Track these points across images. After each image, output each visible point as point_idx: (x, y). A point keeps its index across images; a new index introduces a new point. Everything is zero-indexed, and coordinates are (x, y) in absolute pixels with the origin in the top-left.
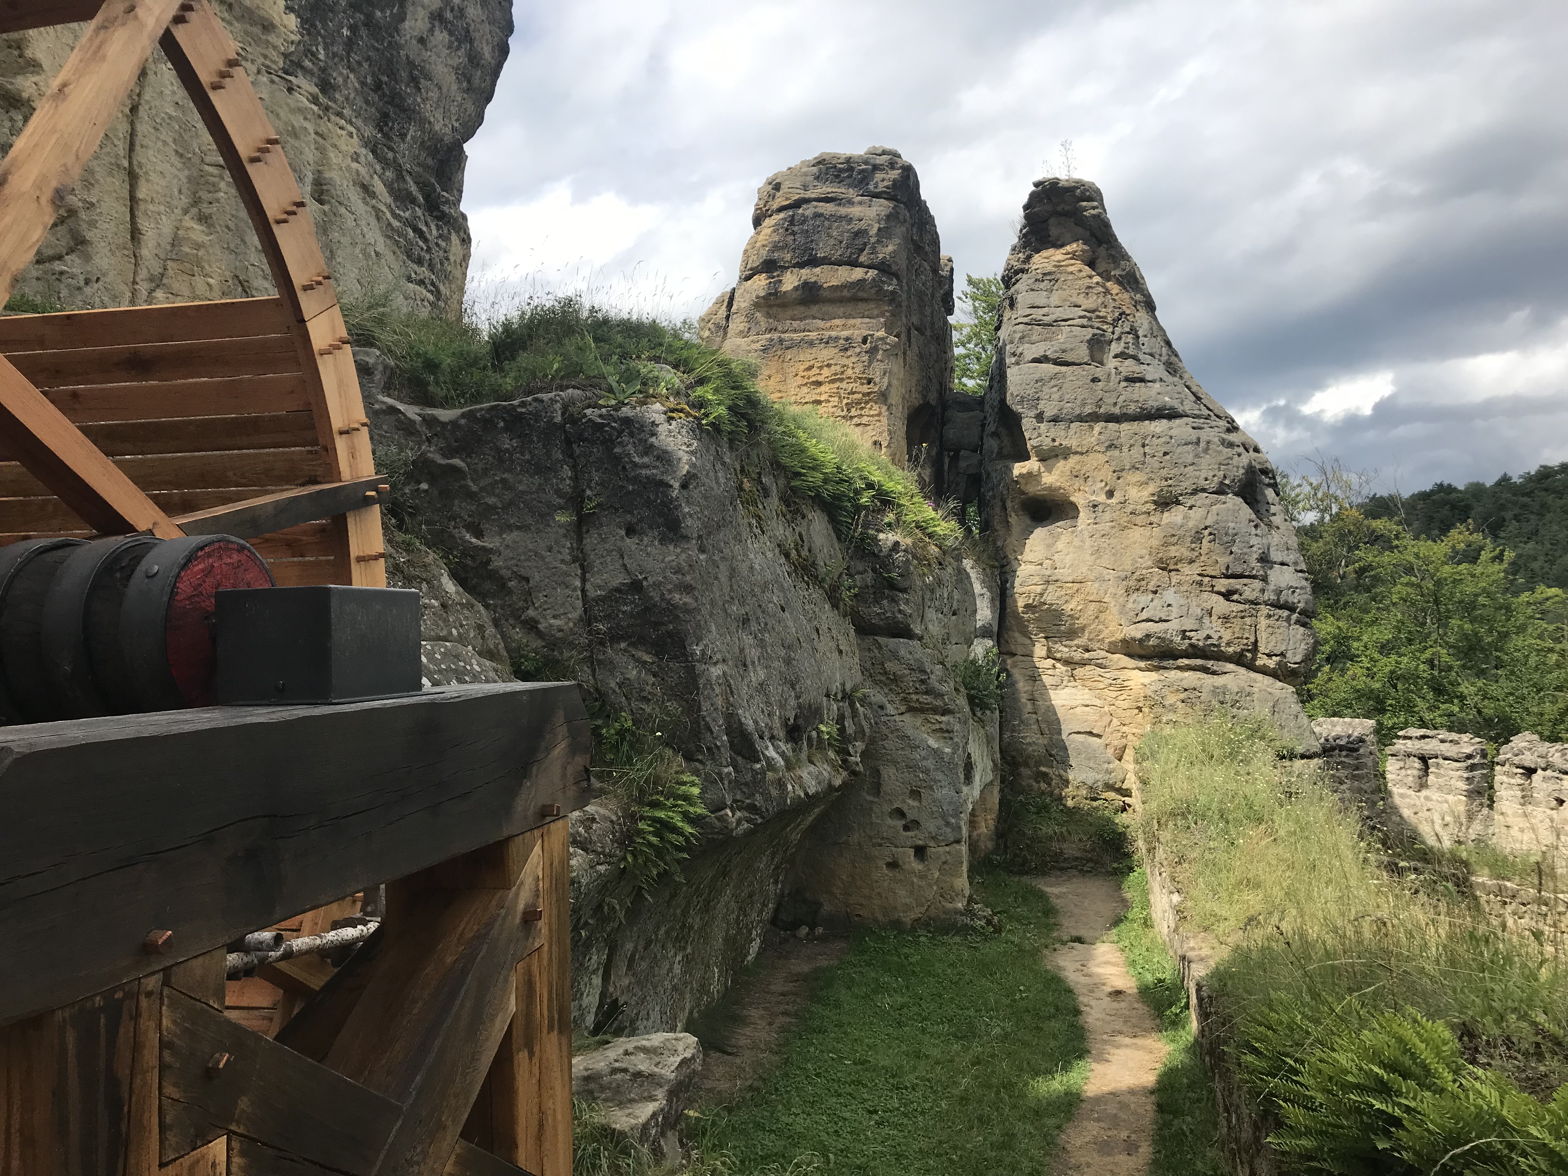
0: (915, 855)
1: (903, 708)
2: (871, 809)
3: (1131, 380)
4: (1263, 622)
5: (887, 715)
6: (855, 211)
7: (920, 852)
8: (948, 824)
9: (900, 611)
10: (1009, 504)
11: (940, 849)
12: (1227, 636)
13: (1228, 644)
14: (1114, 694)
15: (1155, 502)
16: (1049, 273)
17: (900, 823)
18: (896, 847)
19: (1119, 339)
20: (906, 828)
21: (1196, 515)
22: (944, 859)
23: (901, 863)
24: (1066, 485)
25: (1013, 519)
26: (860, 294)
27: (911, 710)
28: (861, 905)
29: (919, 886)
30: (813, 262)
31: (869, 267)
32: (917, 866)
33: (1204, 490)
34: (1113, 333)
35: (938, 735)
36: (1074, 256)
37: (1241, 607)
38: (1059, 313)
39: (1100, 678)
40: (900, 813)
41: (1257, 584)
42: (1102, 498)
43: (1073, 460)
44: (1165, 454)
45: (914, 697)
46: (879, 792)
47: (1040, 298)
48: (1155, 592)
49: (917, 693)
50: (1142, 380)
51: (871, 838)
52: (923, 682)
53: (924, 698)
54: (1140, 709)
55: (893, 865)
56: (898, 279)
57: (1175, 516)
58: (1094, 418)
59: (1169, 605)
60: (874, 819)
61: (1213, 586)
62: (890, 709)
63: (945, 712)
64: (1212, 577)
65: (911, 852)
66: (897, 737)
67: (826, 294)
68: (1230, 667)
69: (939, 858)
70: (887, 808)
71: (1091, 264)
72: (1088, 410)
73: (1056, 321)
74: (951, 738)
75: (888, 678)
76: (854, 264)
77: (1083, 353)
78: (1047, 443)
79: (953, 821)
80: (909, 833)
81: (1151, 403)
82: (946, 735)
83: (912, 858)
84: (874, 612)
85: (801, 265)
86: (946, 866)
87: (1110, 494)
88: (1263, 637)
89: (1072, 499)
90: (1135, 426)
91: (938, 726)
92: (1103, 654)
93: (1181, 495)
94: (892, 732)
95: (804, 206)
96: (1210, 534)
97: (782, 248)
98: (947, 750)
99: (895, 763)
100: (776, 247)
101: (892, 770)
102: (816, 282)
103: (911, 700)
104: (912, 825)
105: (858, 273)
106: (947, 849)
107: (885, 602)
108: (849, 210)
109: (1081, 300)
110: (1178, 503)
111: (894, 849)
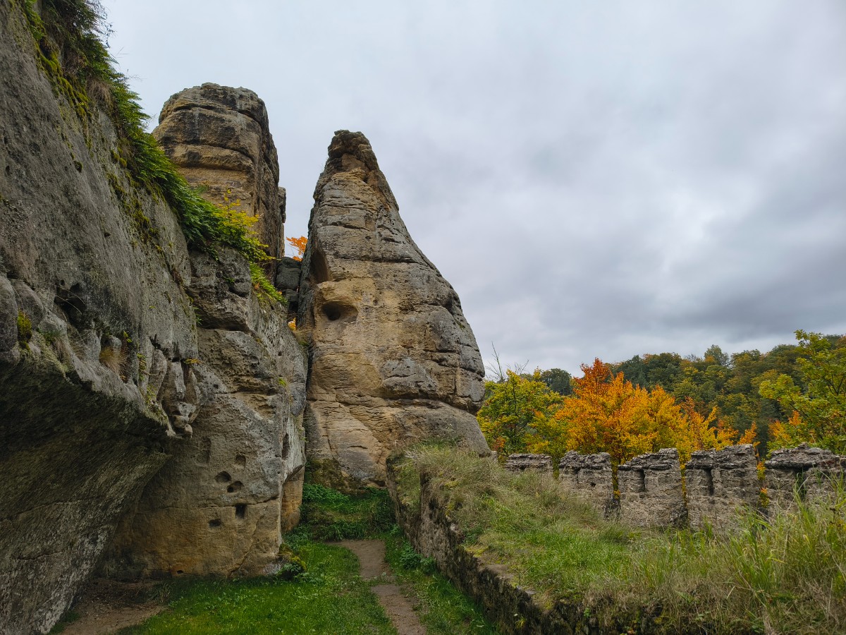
0: (237, 513)
1: (235, 388)
2: (200, 474)
3: (388, 240)
4: (459, 377)
5: (220, 392)
6: (227, 117)
7: (241, 509)
8: (267, 483)
9: (238, 309)
10: (316, 309)
11: (259, 505)
12: (440, 385)
13: (440, 389)
14: (374, 423)
15: (400, 308)
16: (342, 181)
17: (224, 486)
18: (220, 506)
19: (381, 218)
20: (230, 489)
21: (423, 315)
22: (261, 514)
23: (223, 520)
24: (350, 296)
25: (318, 318)
26: (227, 165)
27: (243, 390)
28: (183, 561)
29: (238, 540)
30: (196, 142)
31: (234, 149)
32: (237, 522)
33: (426, 302)
34: (377, 215)
35: (264, 410)
36: (356, 175)
37: (447, 369)
38: (347, 201)
39: (367, 413)
40: (225, 476)
41: (456, 356)
42: (371, 304)
43: (354, 281)
44: (406, 281)
45: (245, 379)
46: (208, 458)
47: (337, 193)
48: (400, 360)
49: (248, 376)
50: (393, 241)
51: (197, 499)
52: (253, 366)
53: (253, 380)
54: (390, 430)
55: (216, 523)
56: (253, 160)
57: (412, 317)
58: (367, 258)
59: (408, 367)
60: (202, 483)
61: (432, 356)
62: (223, 388)
63: (271, 392)
64: (431, 351)
65: (233, 510)
66: (229, 411)
67: (204, 162)
68: (441, 404)
69: (257, 513)
70: (215, 473)
71: (365, 180)
72: (364, 253)
73: (346, 205)
74: (274, 413)
75: (224, 363)
76: (224, 147)
77: (361, 222)
78: (340, 271)
79: (271, 480)
80: (233, 494)
81: (399, 253)
82: (270, 410)
83: (234, 515)
84: (214, 307)
85: (188, 143)
86: (263, 521)
87: (376, 302)
88: (459, 385)
89: (354, 304)
90: (390, 265)
91: (263, 403)
92: (369, 398)
93: (415, 304)
94: (224, 407)
95: (193, 109)
96: (431, 327)
97: (176, 131)
98: (270, 422)
99: (225, 433)
100: (171, 129)
101: (221, 439)
102: (197, 153)
103: (243, 382)
104: (236, 486)
105: (227, 152)
106: (265, 505)
107: (226, 301)
108: (223, 115)
109: (359, 196)
110: (413, 309)
111: (217, 508)
